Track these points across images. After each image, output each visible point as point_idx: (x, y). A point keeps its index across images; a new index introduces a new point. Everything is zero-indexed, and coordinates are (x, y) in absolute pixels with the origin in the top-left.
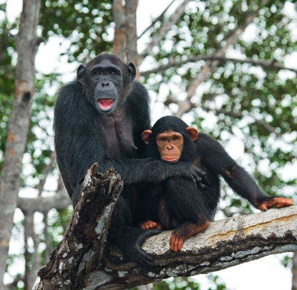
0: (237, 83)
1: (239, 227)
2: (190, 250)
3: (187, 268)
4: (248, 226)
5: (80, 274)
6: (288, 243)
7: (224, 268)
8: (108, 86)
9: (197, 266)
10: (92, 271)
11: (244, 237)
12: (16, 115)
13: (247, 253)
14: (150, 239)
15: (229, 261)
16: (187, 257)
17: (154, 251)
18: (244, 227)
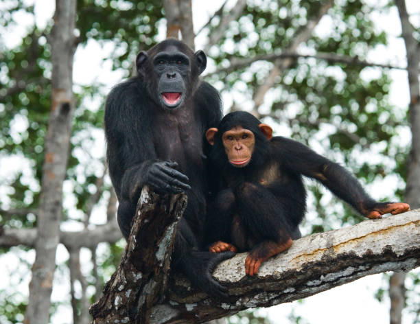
0: (312, 87)
1: (328, 244)
2: (271, 274)
3: (268, 296)
4: (338, 243)
5: (140, 309)
6: (388, 261)
7: (312, 294)
8: (174, 78)
9: (280, 293)
10: (154, 305)
11: (335, 257)
12: (54, 130)
13: (339, 275)
14: (222, 264)
15: (318, 286)
16: (267, 284)
17: (228, 277)
18: (334, 245)
